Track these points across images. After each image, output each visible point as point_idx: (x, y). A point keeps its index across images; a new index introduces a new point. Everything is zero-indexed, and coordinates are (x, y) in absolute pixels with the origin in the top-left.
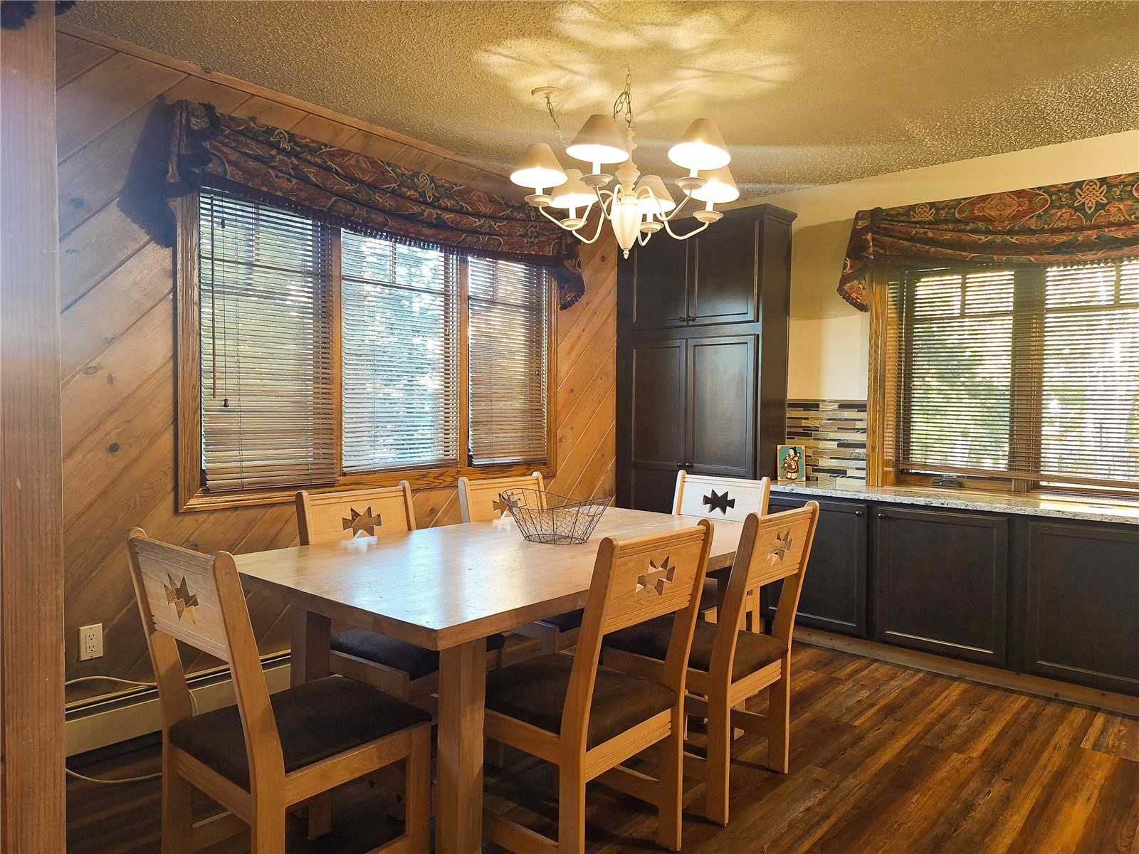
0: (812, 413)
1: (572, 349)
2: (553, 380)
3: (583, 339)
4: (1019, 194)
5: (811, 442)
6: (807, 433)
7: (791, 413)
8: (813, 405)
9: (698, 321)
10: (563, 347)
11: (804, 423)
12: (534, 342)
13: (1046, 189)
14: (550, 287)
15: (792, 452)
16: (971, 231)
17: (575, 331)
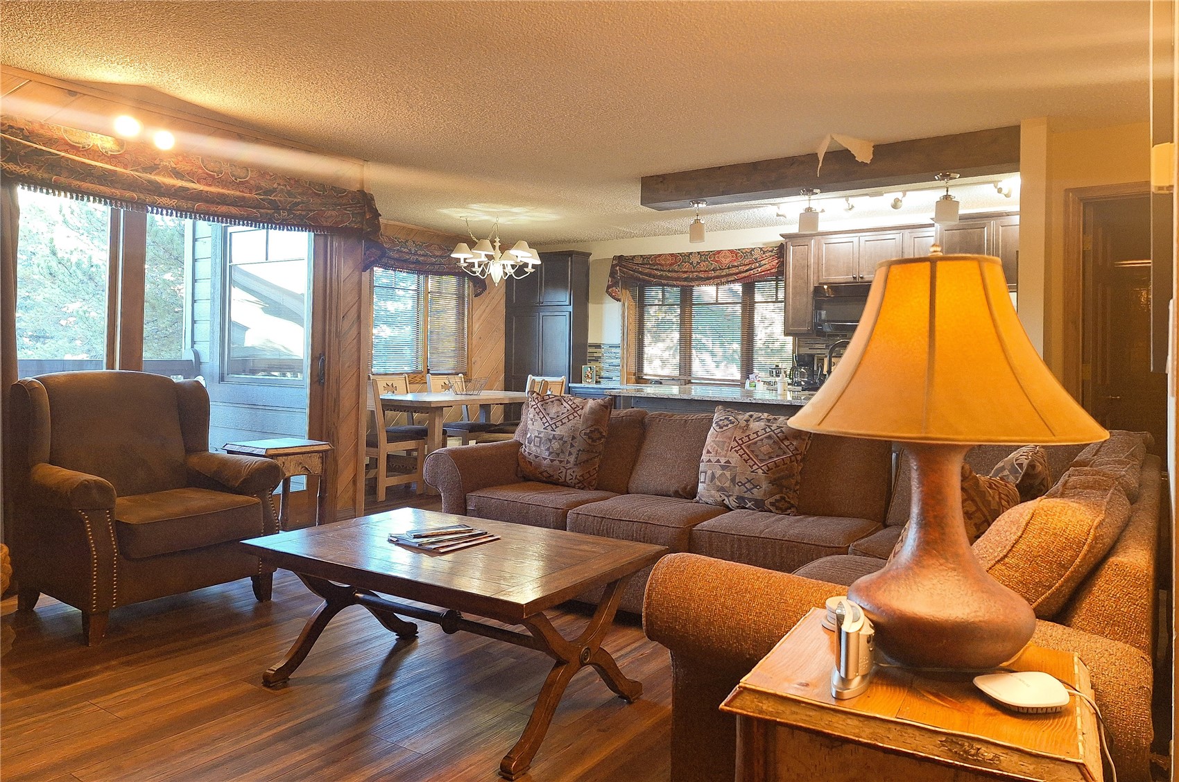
0: (598, 350)
1: (481, 317)
2: (470, 333)
3: (487, 311)
4: (672, 255)
5: (598, 364)
6: (597, 359)
7: (590, 350)
8: (598, 346)
9: (545, 304)
10: (475, 317)
11: (595, 355)
12: (460, 314)
13: (680, 254)
14: (469, 286)
15: (589, 369)
16: (656, 270)
17: (483, 307)
